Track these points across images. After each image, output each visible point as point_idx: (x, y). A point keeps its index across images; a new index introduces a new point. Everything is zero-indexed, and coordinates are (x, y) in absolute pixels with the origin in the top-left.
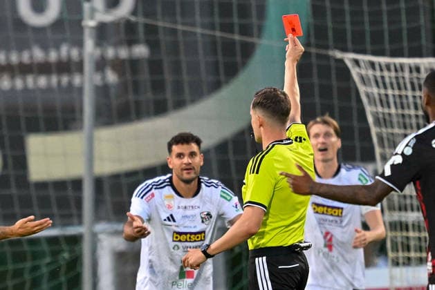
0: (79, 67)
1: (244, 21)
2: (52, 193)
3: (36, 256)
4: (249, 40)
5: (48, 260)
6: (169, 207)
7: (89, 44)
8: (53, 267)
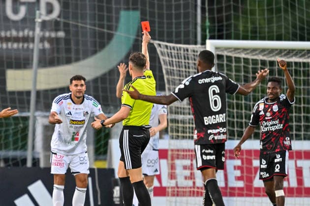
0: (33, 40)
1: (109, 24)
2: (16, 96)
3: (7, 125)
4: (111, 32)
5: (13, 127)
6: (69, 108)
7: (38, 30)
8: (15, 131)
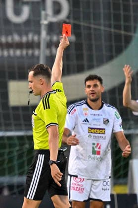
1: (127, 24)
2: (21, 112)
3: (11, 146)
4: (129, 34)
5: (17, 148)
6: (86, 114)
7: (44, 33)
8: (20, 152)
